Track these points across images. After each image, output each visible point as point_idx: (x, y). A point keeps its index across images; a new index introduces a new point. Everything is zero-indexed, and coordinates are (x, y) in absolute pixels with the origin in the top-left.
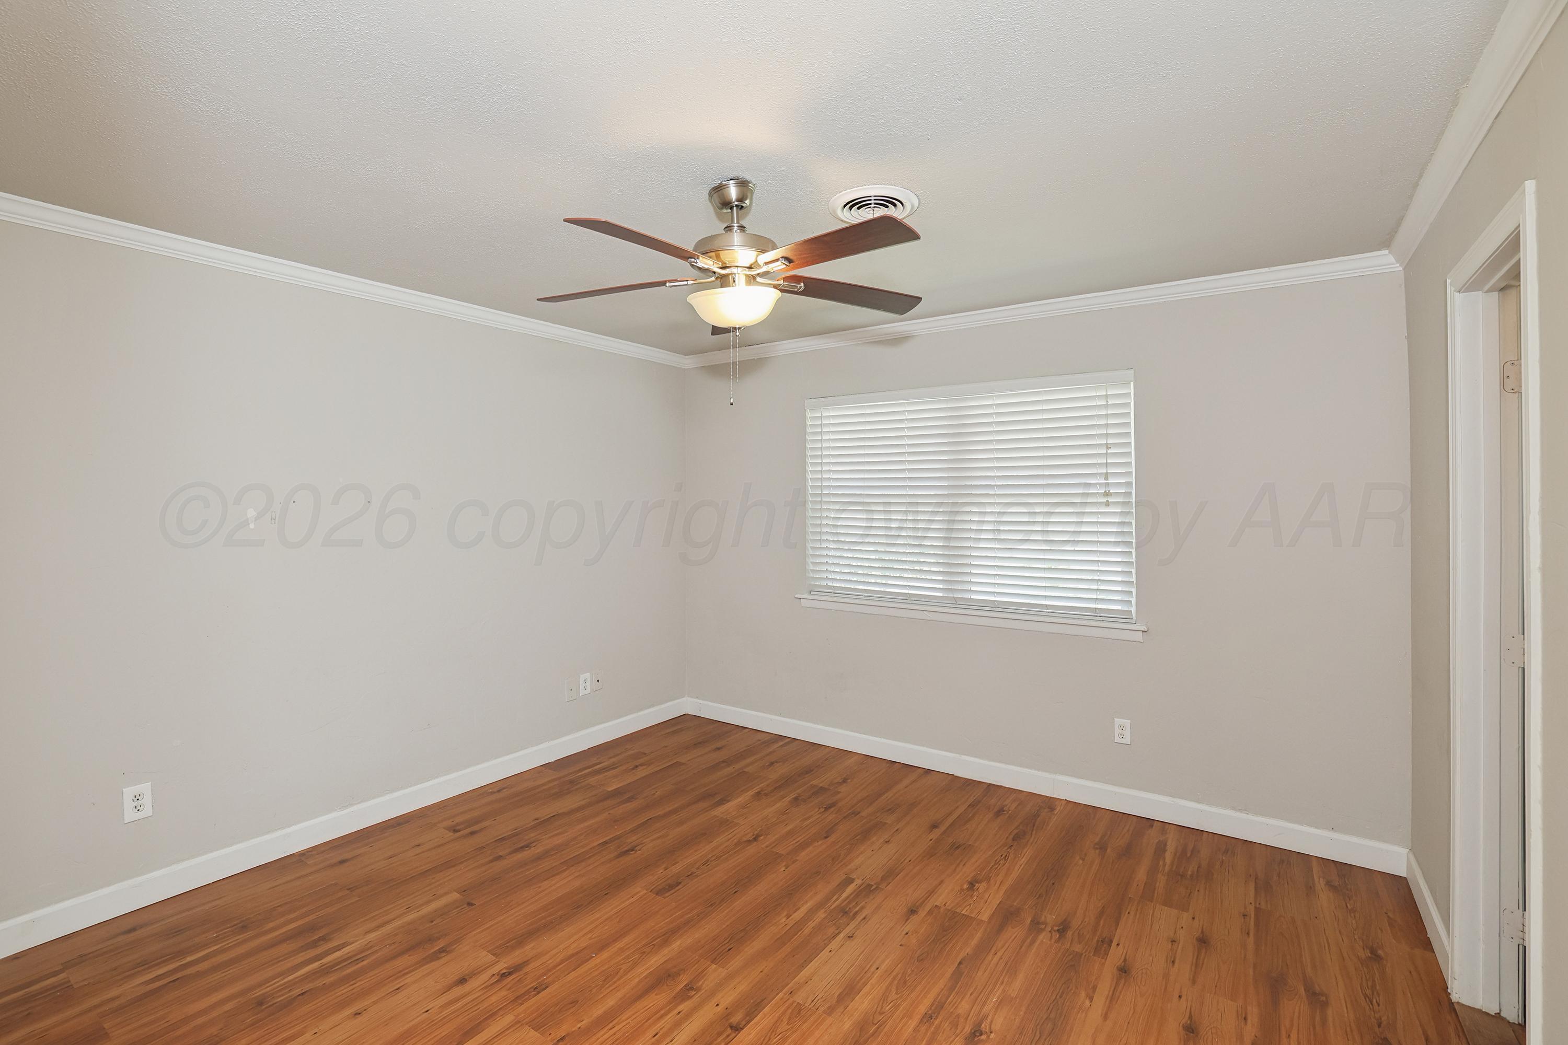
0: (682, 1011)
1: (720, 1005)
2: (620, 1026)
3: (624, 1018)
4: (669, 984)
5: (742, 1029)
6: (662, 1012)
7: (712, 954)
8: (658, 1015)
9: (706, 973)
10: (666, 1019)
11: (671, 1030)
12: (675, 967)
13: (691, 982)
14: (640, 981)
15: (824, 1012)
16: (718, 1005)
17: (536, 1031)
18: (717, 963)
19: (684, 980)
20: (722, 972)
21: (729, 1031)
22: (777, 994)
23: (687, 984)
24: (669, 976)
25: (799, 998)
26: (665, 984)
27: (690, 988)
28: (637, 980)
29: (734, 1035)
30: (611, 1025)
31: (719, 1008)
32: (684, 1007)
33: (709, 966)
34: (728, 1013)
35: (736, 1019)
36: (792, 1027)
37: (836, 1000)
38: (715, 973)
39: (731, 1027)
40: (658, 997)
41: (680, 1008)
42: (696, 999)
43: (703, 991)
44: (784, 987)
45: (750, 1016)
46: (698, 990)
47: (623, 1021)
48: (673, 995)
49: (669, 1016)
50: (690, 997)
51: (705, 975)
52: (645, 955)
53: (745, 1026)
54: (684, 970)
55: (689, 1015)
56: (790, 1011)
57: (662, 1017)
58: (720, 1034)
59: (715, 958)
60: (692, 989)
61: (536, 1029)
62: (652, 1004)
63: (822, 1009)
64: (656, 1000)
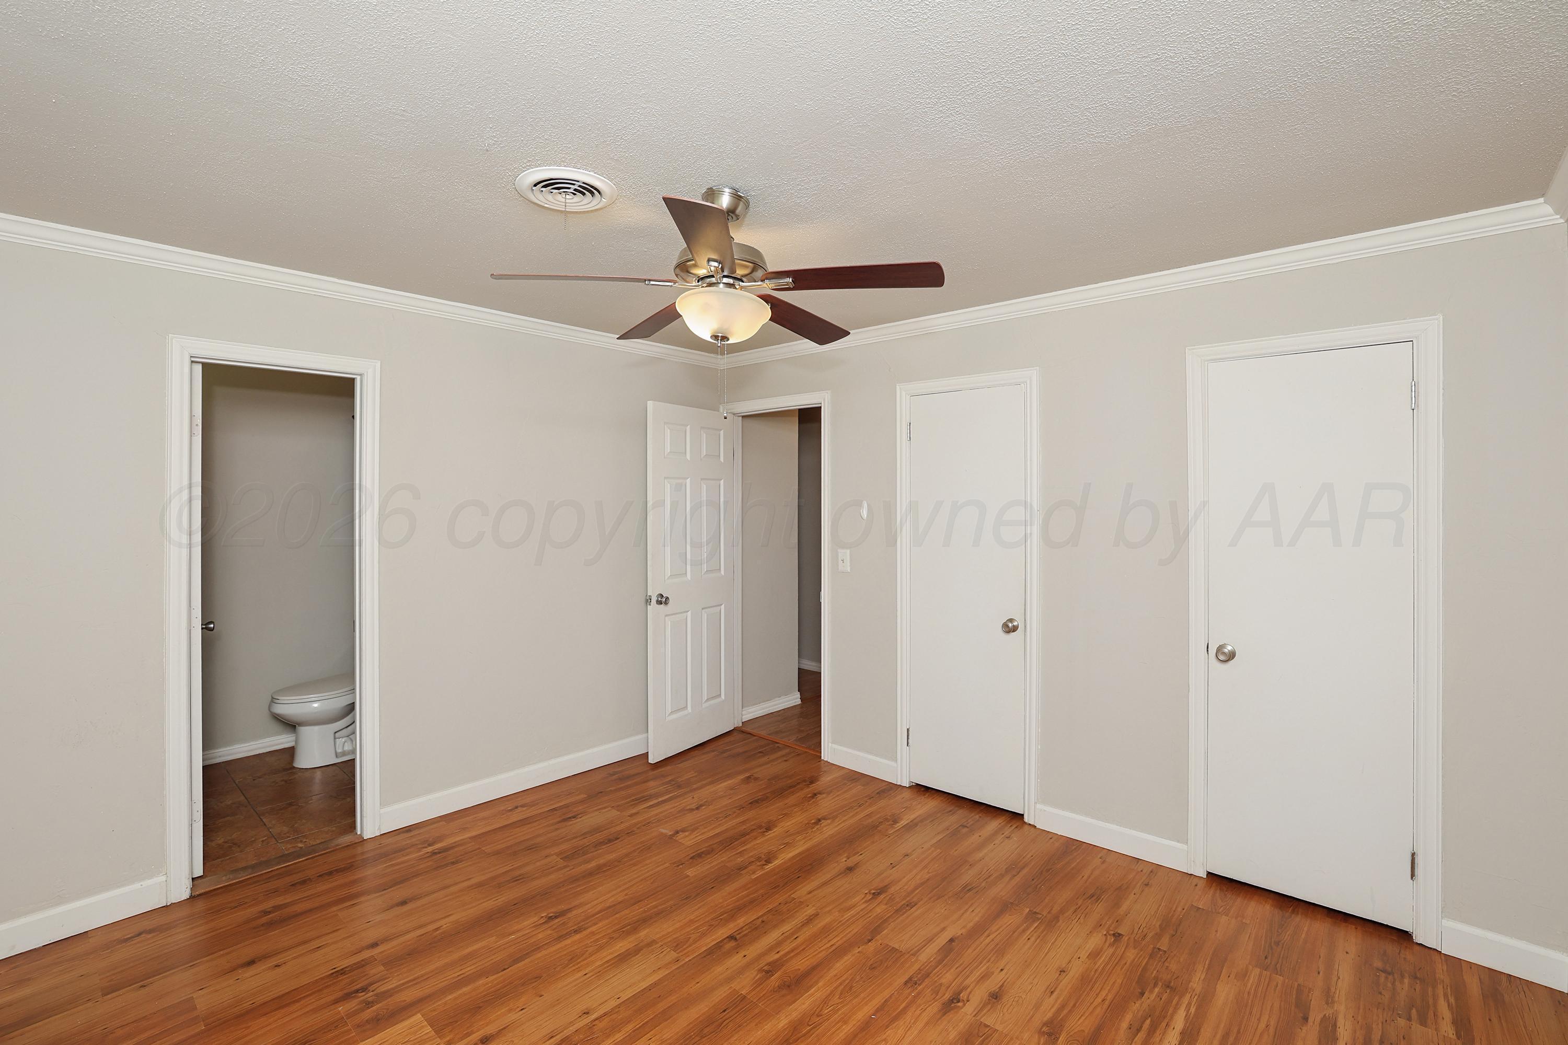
0: (775, 954)
1: (743, 956)
2: (825, 947)
3: (824, 952)
4: (788, 978)
5: (727, 937)
6: (792, 954)
7: (743, 1008)
8: (796, 952)
9: (751, 986)
10: (789, 948)
11: (784, 940)
12: (783, 996)
13: (768, 978)
14: (817, 982)
15: (657, 943)
16: (745, 956)
17: (893, 948)
18: (740, 995)
19: (775, 980)
20: (735, 985)
21: (738, 937)
22: (690, 960)
23: (772, 976)
24: (789, 986)
25: (674, 955)
26: (792, 977)
27: (769, 972)
28: (820, 984)
29: (734, 934)
30: (834, 948)
31: (744, 953)
32: (774, 957)
33: (748, 993)
34: (736, 949)
35: (733, 944)
36: (688, 935)
37: (641, 951)
38: (744, 985)
39: (736, 939)
40: (797, 968)
41: (777, 956)
42: (763, 963)
43: (757, 968)
44: (683, 966)
45: (719, 945)
46: (760, 970)
47: (824, 950)
48: (784, 968)
49: (787, 950)
50: (769, 964)
51: (754, 984)
52: (817, 1013)
53: (725, 939)
54: (774, 991)
55: (770, 949)
56: (685, 947)
57: (792, 951)
58: (745, 935)
59: (741, 1001)
60: (767, 972)
61: (894, 950)
62: (802, 961)
63: (658, 945)
64: (800, 964)
